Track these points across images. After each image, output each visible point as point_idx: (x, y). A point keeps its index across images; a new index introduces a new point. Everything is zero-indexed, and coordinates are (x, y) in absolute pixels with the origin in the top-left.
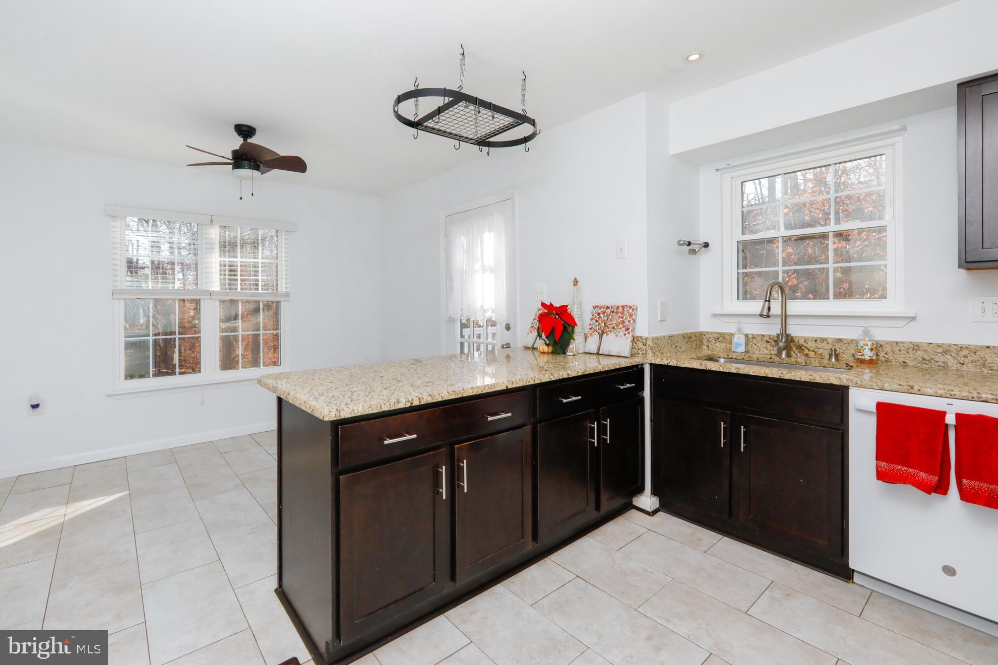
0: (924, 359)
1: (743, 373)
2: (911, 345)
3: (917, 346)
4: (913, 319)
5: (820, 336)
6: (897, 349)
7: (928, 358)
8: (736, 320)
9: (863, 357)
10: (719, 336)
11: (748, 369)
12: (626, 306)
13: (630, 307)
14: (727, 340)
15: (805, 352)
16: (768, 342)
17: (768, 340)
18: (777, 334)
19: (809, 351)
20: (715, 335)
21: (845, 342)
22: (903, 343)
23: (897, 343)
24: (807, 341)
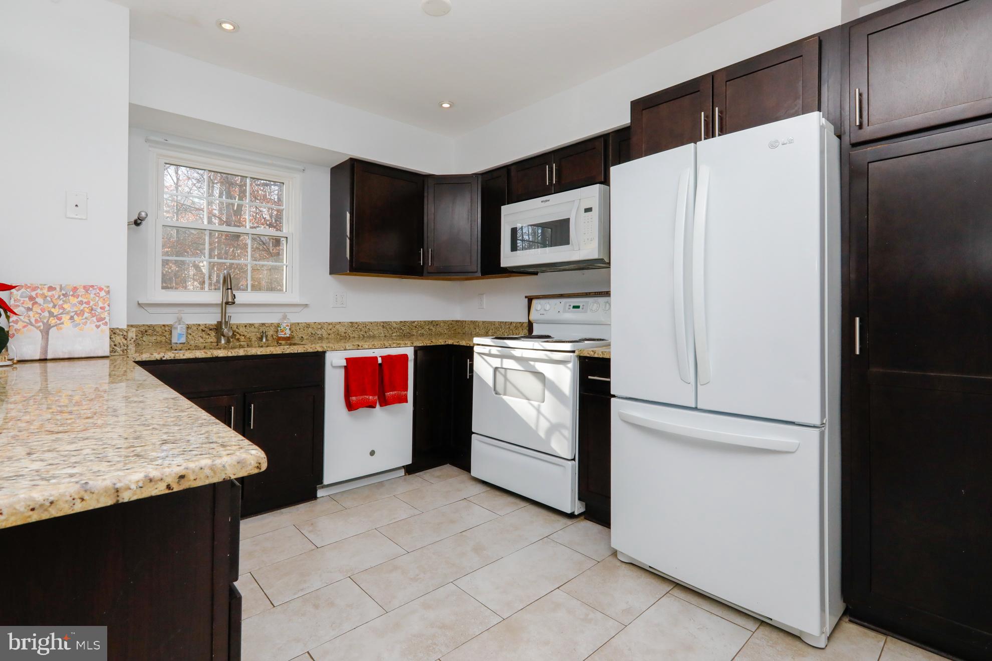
0: (312, 334)
1: (251, 354)
2: (306, 325)
3: (309, 325)
4: (306, 305)
5: (250, 322)
6: (298, 328)
7: (314, 333)
8: (176, 310)
9: (285, 336)
10: (147, 328)
11: (255, 350)
12: (92, 286)
13: (101, 289)
14: (158, 332)
15: (237, 337)
16: (203, 331)
17: (204, 329)
18: (218, 322)
19: (240, 335)
20: (142, 329)
21: (267, 325)
22: (302, 323)
23: (298, 324)
24: (238, 327)
